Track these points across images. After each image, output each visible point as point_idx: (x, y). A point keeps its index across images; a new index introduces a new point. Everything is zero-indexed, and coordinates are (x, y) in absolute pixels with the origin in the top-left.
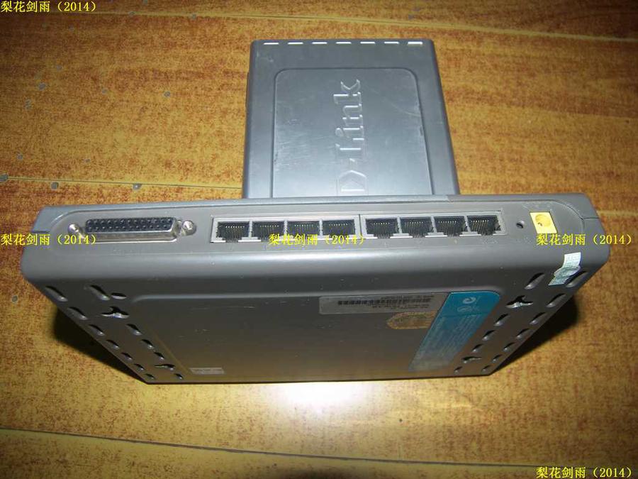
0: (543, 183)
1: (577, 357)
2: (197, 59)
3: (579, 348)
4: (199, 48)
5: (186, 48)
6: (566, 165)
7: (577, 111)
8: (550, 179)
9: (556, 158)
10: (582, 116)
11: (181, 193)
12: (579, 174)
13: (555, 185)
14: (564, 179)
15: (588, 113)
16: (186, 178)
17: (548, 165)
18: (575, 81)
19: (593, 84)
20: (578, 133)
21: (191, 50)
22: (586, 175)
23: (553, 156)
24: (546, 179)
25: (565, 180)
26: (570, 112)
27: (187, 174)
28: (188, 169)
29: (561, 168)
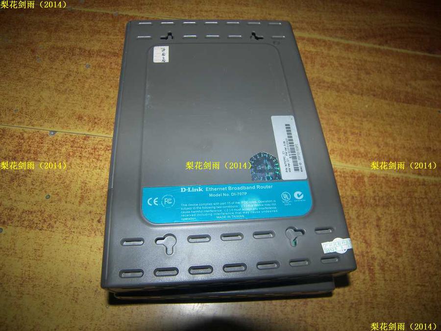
0: (377, 152)
1: (407, 296)
2: (114, 43)
3: (409, 288)
4: (118, 35)
5: (108, 35)
6: (394, 140)
7: (402, 101)
8: (382, 149)
9: (387, 134)
10: (405, 105)
11: (87, 140)
12: (404, 147)
13: (387, 154)
14: (393, 150)
15: (410, 104)
16: (93, 130)
17: (381, 139)
18: (400, 80)
19: (413, 83)
20: (403, 117)
21: (111, 37)
22: (410, 148)
23: (385, 132)
24: (380, 149)
25: (395, 151)
26: (397, 102)
27: (95, 127)
28: (96, 123)
29: (392, 142)
